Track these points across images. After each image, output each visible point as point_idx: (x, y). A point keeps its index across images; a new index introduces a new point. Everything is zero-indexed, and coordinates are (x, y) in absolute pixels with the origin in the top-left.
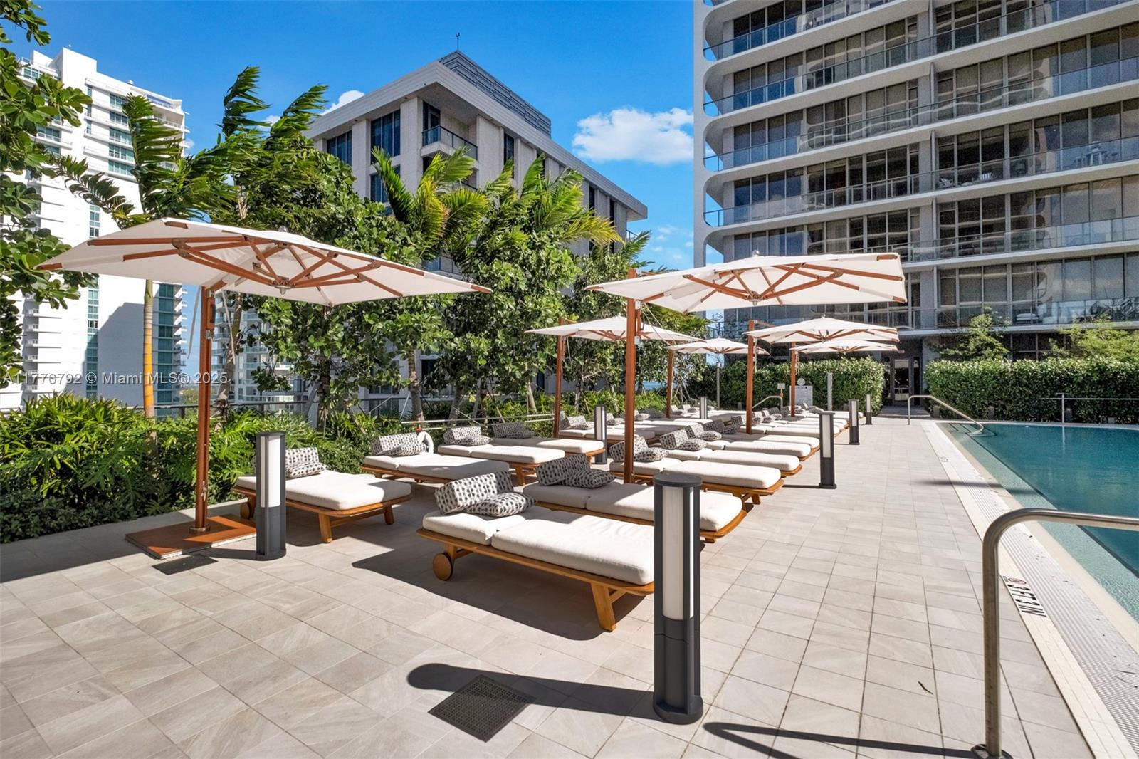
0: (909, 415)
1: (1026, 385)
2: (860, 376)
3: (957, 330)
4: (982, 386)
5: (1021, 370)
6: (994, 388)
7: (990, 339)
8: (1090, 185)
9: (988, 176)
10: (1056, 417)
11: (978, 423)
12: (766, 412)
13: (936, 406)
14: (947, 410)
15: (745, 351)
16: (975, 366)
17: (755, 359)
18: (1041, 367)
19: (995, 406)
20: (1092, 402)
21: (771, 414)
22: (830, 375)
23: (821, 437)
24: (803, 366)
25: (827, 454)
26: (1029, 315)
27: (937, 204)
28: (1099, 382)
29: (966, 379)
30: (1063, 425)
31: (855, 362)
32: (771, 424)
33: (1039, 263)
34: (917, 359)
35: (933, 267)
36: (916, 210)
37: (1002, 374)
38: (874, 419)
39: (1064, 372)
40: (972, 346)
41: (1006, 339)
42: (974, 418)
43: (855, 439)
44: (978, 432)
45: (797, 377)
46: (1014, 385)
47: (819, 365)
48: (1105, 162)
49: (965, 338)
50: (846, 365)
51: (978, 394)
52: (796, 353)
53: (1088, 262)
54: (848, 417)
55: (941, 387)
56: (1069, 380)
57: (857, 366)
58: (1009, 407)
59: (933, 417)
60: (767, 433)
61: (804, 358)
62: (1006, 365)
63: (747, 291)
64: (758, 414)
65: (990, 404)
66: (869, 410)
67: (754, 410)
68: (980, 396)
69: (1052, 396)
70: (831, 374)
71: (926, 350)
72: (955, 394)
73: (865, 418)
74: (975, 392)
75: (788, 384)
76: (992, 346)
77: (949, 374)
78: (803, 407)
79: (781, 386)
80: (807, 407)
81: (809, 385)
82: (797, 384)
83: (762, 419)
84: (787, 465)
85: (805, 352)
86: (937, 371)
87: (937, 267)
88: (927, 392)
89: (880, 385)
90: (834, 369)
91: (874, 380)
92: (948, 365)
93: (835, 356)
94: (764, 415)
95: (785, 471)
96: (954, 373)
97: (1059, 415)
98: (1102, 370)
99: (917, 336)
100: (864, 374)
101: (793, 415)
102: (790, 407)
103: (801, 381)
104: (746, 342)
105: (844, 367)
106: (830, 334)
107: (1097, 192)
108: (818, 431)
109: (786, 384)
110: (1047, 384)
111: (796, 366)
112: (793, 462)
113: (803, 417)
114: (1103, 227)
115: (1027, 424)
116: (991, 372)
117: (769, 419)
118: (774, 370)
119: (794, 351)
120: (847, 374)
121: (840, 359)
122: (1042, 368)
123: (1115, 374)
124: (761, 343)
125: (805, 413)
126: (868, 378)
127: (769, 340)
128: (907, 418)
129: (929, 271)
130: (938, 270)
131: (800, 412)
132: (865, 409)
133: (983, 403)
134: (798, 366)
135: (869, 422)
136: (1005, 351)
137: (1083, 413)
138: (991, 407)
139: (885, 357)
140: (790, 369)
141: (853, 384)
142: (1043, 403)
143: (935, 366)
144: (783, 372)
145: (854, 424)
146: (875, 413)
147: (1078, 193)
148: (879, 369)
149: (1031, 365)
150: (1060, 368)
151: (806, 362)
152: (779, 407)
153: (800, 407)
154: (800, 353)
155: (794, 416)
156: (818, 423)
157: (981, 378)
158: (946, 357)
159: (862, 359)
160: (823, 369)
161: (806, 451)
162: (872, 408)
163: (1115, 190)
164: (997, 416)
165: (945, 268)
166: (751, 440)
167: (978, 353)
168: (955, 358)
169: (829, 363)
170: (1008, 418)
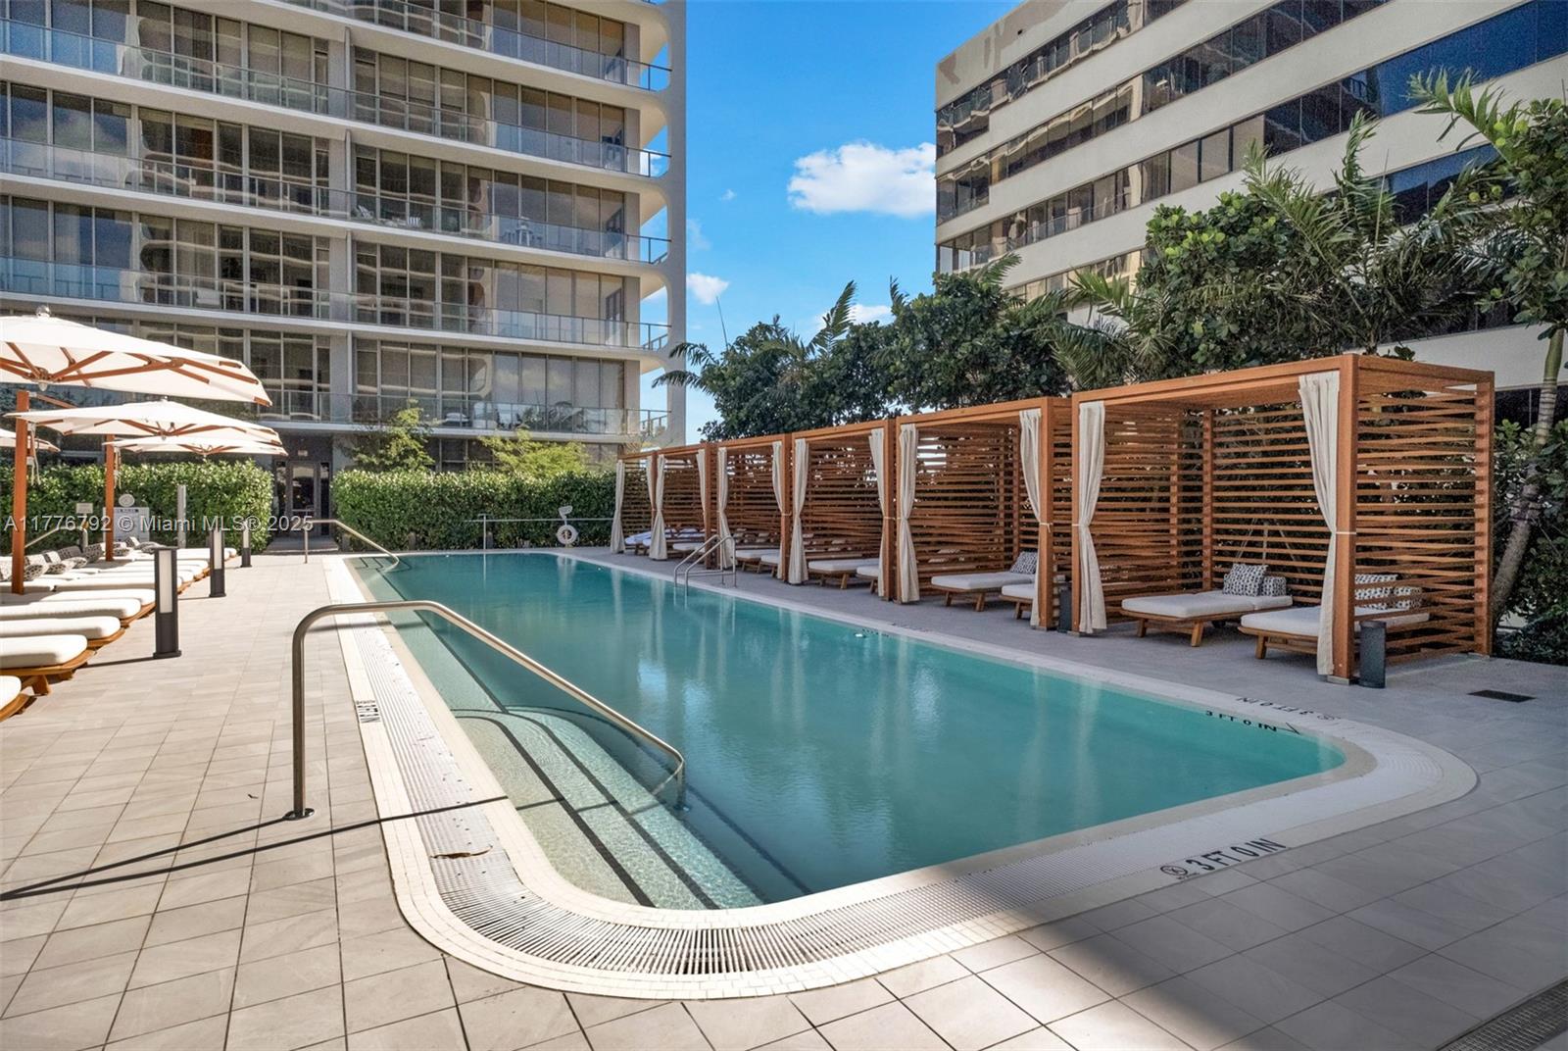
0: (307, 551)
1: (449, 505)
2: (234, 490)
3: (376, 428)
4: (402, 506)
5: (444, 486)
6: (416, 509)
7: (414, 445)
8: (519, 266)
9: (416, 221)
10: (479, 545)
11: (394, 555)
12: (54, 556)
13: (346, 535)
14: (360, 540)
15: (13, 444)
16: (394, 479)
17: (31, 461)
18: (464, 482)
19: (417, 533)
20: (510, 523)
21: (62, 558)
22: (182, 490)
23: (157, 587)
24: (130, 471)
25: (166, 607)
26: (458, 415)
27: (353, 241)
28: (517, 501)
29: (382, 497)
30: (484, 552)
31: (226, 468)
32: (67, 574)
33: (471, 350)
34: (326, 464)
35: (347, 331)
36: (324, 241)
37: (424, 490)
38: (254, 559)
39: (486, 489)
40: (393, 452)
41: (432, 444)
42: (391, 549)
43: (218, 589)
44: (393, 566)
45: (118, 492)
46: (437, 504)
47: (163, 471)
48: (532, 245)
49: (386, 440)
50: (210, 473)
51: (397, 516)
52: (116, 450)
53: (516, 358)
54: (208, 556)
55: (353, 507)
56: (489, 499)
57: (229, 475)
58: (431, 532)
59: (343, 550)
60: (57, 590)
61: (131, 458)
62: (428, 478)
63: (26, 364)
64: (35, 559)
65: (411, 530)
66: (246, 545)
67: (28, 551)
68: (399, 519)
69: (475, 518)
70: (184, 487)
71: (337, 454)
72: (370, 517)
73: (240, 558)
74: (393, 513)
75: (99, 505)
76: (415, 453)
77: (363, 488)
78: (130, 544)
79: (84, 508)
80: (137, 544)
81: (144, 505)
82: (117, 504)
83: (46, 567)
84: (97, 630)
85: (134, 449)
86: (347, 485)
87: (353, 333)
88: (336, 517)
89: (266, 506)
90: (190, 479)
91: (256, 497)
92: (363, 476)
93: (191, 457)
94: (48, 560)
95: (95, 641)
96: (369, 488)
97: (481, 540)
98: (518, 487)
99: (326, 432)
100: (240, 489)
101: (109, 558)
102: (103, 546)
103: (127, 499)
104: (12, 429)
105: (207, 476)
106: (177, 427)
107: (524, 276)
108: (152, 580)
109: (96, 504)
110: (470, 504)
111: (116, 473)
112: (109, 626)
113: (130, 561)
114: (528, 319)
115: (447, 553)
116: (412, 487)
117: (61, 566)
118: (68, 477)
119: (112, 447)
120: (213, 487)
121: (201, 462)
122: (466, 484)
123: (530, 492)
124: (44, 432)
125: (133, 554)
126: (247, 494)
127: (61, 428)
128: (303, 553)
129: (341, 337)
130: (353, 338)
131: (123, 552)
132: (241, 544)
133: (402, 529)
134: (119, 473)
135: (246, 564)
136: (430, 460)
137: (502, 536)
138: (412, 534)
139: (274, 463)
140: (103, 477)
141: (223, 503)
142: (465, 527)
143: (347, 477)
144: (88, 481)
145: (217, 565)
146: (257, 549)
147: (510, 272)
148: (264, 481)
149: (454, 479)
150: (483, 484)
151: (138, 465)
152: (81, 547)
153: (123, 545)
154: (124, 451)
155: (111, 559)
156: (153, 568)
157: (401, 495)
158: (360, 465)
159: (238, 464)
160: (170, 478)
161: (132, 609)
162: (252, 540)
163: (539, 279)
164: (421, 544)
165: (364, 336)
166: (27, 602)
167: (399, 463)
168: (370, 467)
169: (180, 469)
170: (432, 547)
